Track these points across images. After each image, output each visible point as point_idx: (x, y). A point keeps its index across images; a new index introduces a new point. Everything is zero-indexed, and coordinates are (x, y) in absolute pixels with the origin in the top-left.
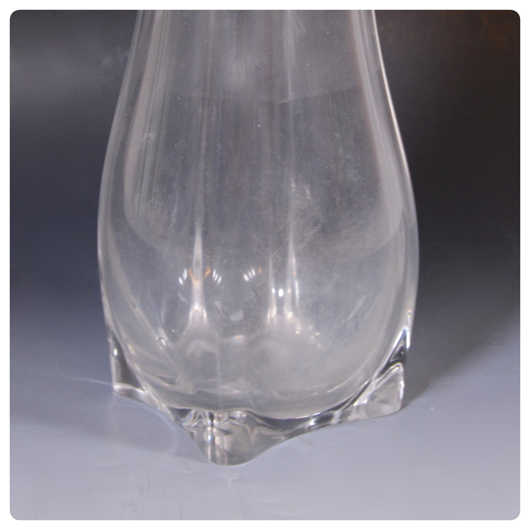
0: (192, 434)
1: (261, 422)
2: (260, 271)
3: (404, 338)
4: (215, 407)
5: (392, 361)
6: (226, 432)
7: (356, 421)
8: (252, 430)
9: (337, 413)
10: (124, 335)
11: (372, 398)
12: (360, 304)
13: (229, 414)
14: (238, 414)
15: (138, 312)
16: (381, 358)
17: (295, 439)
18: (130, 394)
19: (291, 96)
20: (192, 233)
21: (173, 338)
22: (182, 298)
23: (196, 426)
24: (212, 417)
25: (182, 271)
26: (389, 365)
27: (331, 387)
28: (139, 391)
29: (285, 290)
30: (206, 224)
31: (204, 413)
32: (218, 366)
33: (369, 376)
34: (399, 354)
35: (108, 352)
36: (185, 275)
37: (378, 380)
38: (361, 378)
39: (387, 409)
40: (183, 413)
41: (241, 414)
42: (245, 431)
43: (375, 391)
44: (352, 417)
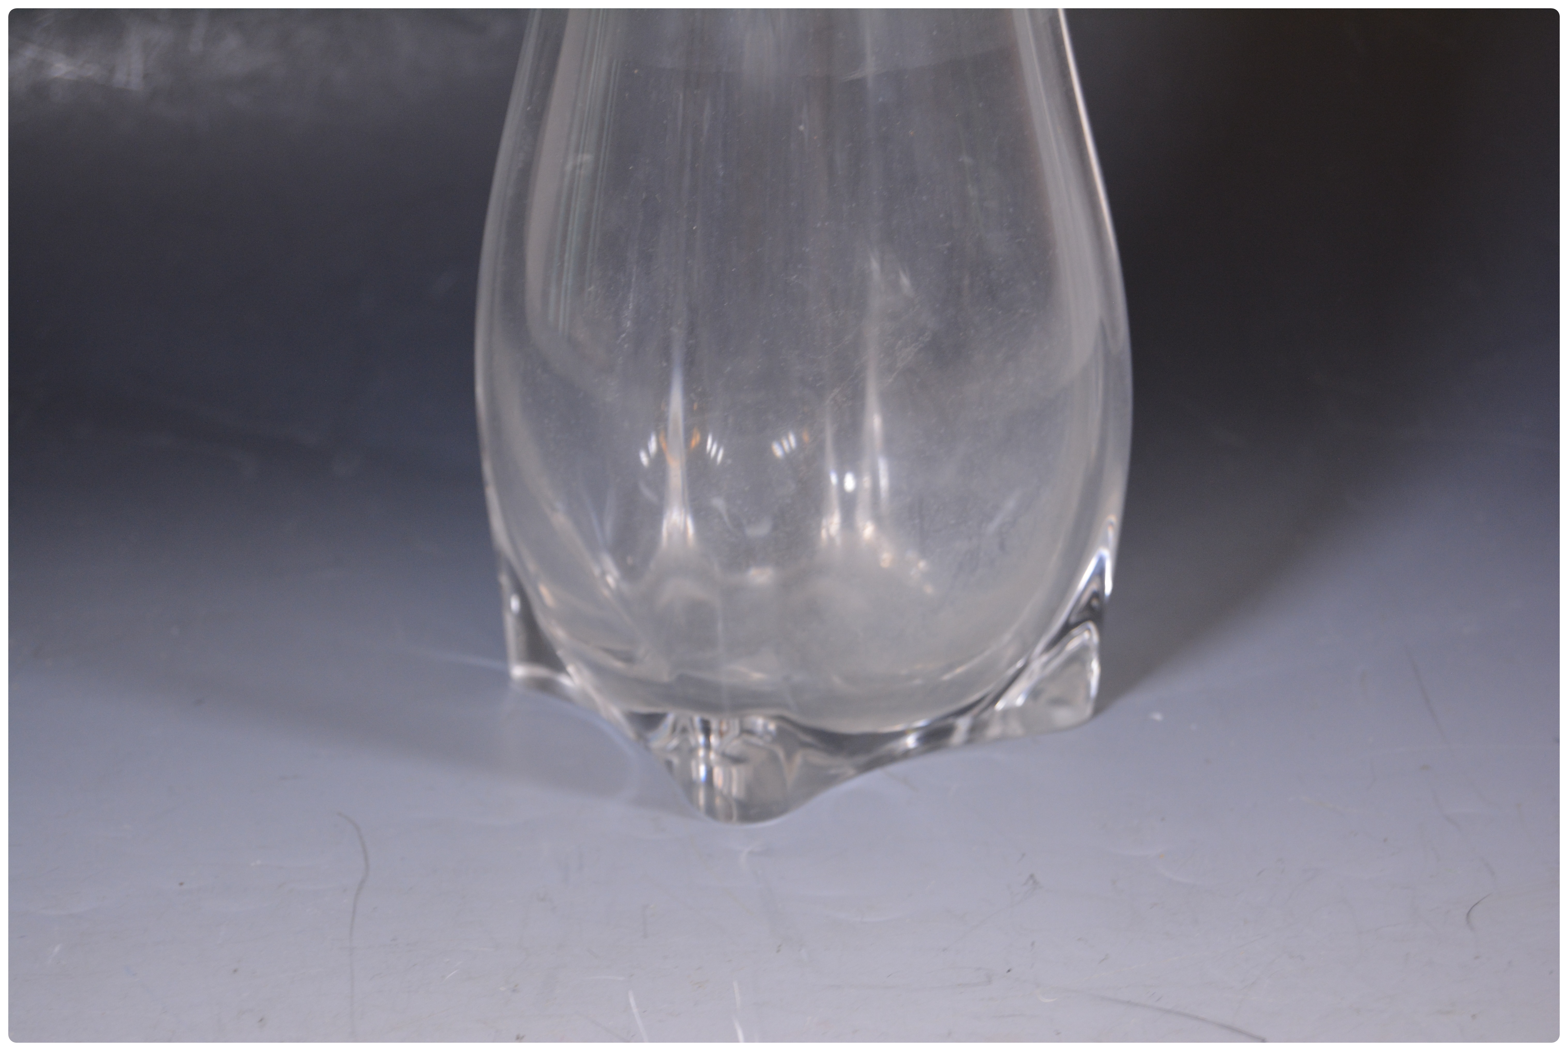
0: (669, 764)
1: (808, 739)
2: (806, 437)
3: (1099, 573)
4: (715, 708)
5: (1073, 619)
6: (737, 760)
7: (1002, 739)
8: (789, 755)
9: (963, 724)
10: (532, 566)
11: (1034, 694)
12: (1010, 504)
13: (741, 723)
14: (759, 722)
15: (560, 520)
16: (1051, 612)
17: (877, 775)
18: (546, 686)
20: (665, 352)
21: (629, 573)
22: (647, 493)
23: (677, 749)
24: (707, 730)
25: (647, 438)
26: (1067, 629)
27: (950, 667)
28: (565, 680)
29: (858, 476)
30: (692, 330)
31: (691, 720)
32: (720, 626)
33: (1025, 650)
34: (1089, 606)
35: (499, 605)
36: (653, 446)
37: (1045, 658)
38: (1010, 652)
39: (1063, 716)
40: (650, 721)
41: (765, 726)
42: (774, 758)
43: (1042, 681)
44: (994, 731)
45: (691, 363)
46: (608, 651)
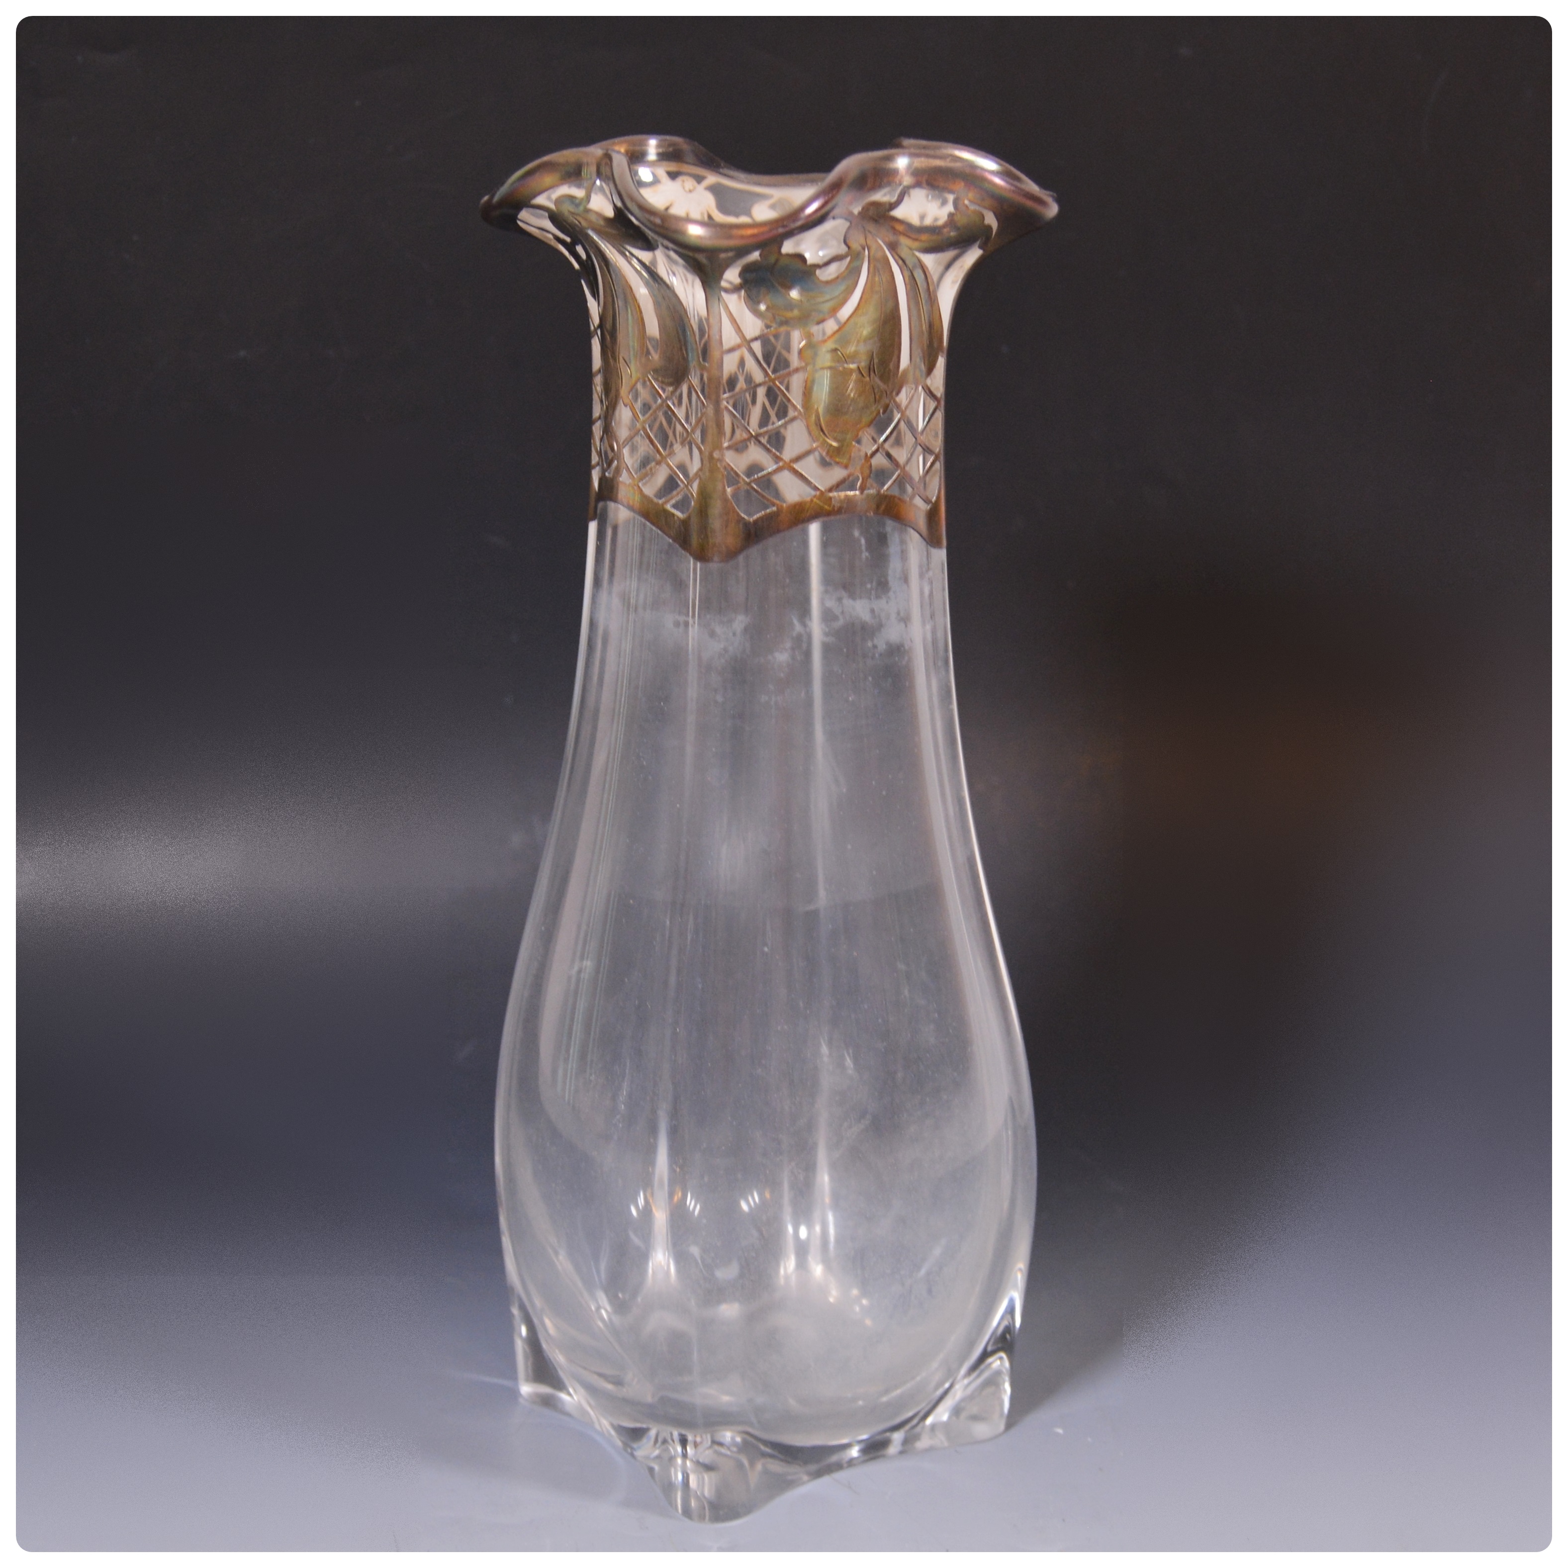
0: (651, 1470)
1: (768, 1450)
2: (767, 1195)
3: (1011, 1311)
4: (691, 1425)
5: (990, 1348)
6: (709, 1468)
7: (931, 1449)
8: (752, 1464)
9: (897, 1437)
10: (538, 1302)
11: (957, 1411)
12: (937, 1251)
13: (712, 1437)
14: (727, 1435)
15: (563, 1262)
16: (971, 1345)
17: (826, 1480)
18: (548, 1402)
19: (823, 898)
20: (653, 1130)
21: (620, 1307)
22: (636, 1240)
23: (658, 1457)
24: (684, 1442)
25: (637, 1194)
26: (985, 1355)
27: (887, 1391)
28: (563, 1396)
29: (810, 1227)
30: (674, 1114)
31: (672, 1434)
32: (695, 1356)
33: (950, 1373)
34: (1003, 1338)
35: (509, 1331)
36: (641, 1201)
37: (966, 1381)
38: (937, 1377)
39: (981, 1430)
40: (636, 1434)
41: (733, 1438)
42: (740, 1466)
43: (963, 1400)
44: (923, 1443)
45: (674, 1132)
46: (600, 1375)
